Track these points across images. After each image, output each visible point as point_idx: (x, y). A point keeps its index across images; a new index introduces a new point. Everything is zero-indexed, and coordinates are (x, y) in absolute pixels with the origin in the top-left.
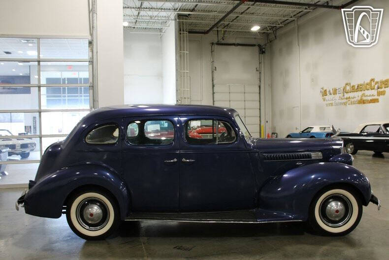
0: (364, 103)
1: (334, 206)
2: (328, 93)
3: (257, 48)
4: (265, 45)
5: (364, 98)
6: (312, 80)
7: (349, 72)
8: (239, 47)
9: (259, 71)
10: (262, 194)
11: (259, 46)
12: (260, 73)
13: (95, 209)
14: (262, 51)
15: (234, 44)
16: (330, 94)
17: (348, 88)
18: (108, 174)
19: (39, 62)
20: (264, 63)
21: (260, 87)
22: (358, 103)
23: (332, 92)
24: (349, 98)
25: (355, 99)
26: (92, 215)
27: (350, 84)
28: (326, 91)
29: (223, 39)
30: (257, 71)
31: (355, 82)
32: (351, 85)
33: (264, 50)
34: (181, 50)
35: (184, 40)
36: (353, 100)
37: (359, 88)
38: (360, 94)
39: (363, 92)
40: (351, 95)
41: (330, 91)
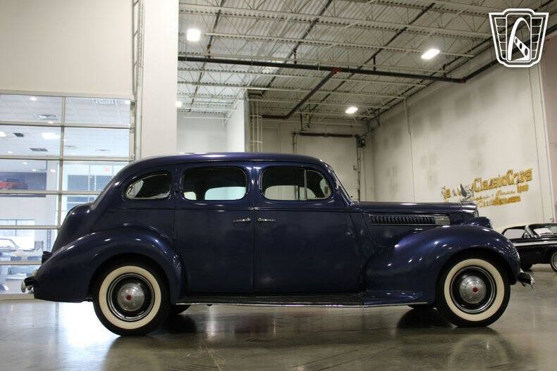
0: (501, 203)
1: (470, 283)
2: (452, 194)
3: (354, 140)
4: (365, 135)
5: (501, 197)
6: (430, 178)
7: (478, 163)
8: (330, 138)
9: (357, 169)
10: (369, 272)
11: (357, 136)
12: (359, 172)
13: (135, 291)
14: (361, 144)
15: (323, 135)
16: (455, 195)
17: (478, 185)
18: (157, 241)
19: (63, 127)
20: (364, 159)
21: (359, 191)
22: (493, 204)
23: (456, 192)
24: (481, 198)
25: (488, 200)
26: (129, 297)
27: (480, 179)
28: (448, 191)
29: (309, 127)
30: (355, 169)
31: (487, 177)
32: (483, 181)
33: (363, 142)
34: (252, 139)
35: (256, 129)
36: (486, 201)
37: (493, 184)
38: (494, 191)
39: (498, 189)
40: (483, 194)
41: (454, 191)
